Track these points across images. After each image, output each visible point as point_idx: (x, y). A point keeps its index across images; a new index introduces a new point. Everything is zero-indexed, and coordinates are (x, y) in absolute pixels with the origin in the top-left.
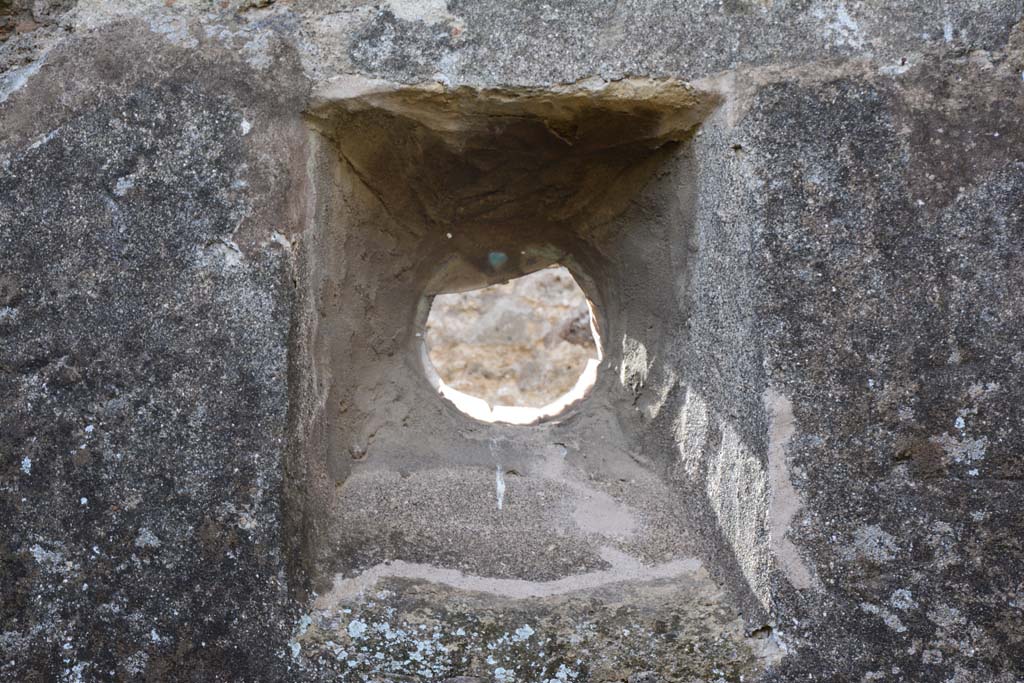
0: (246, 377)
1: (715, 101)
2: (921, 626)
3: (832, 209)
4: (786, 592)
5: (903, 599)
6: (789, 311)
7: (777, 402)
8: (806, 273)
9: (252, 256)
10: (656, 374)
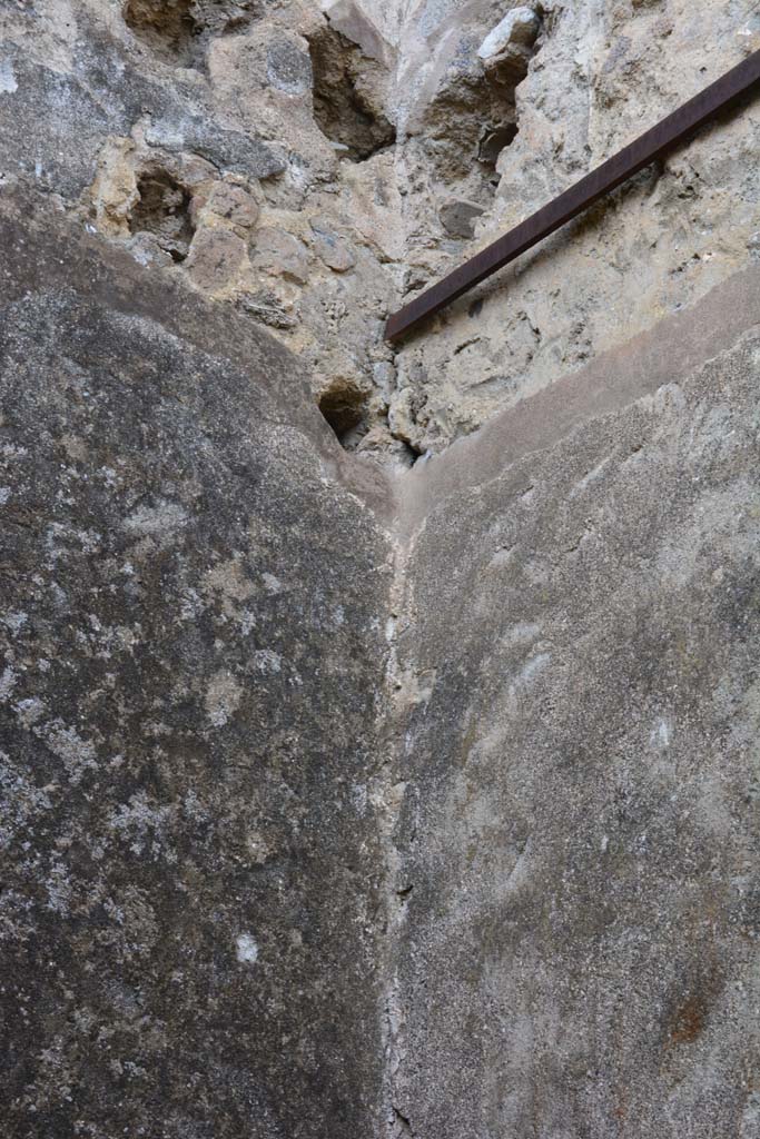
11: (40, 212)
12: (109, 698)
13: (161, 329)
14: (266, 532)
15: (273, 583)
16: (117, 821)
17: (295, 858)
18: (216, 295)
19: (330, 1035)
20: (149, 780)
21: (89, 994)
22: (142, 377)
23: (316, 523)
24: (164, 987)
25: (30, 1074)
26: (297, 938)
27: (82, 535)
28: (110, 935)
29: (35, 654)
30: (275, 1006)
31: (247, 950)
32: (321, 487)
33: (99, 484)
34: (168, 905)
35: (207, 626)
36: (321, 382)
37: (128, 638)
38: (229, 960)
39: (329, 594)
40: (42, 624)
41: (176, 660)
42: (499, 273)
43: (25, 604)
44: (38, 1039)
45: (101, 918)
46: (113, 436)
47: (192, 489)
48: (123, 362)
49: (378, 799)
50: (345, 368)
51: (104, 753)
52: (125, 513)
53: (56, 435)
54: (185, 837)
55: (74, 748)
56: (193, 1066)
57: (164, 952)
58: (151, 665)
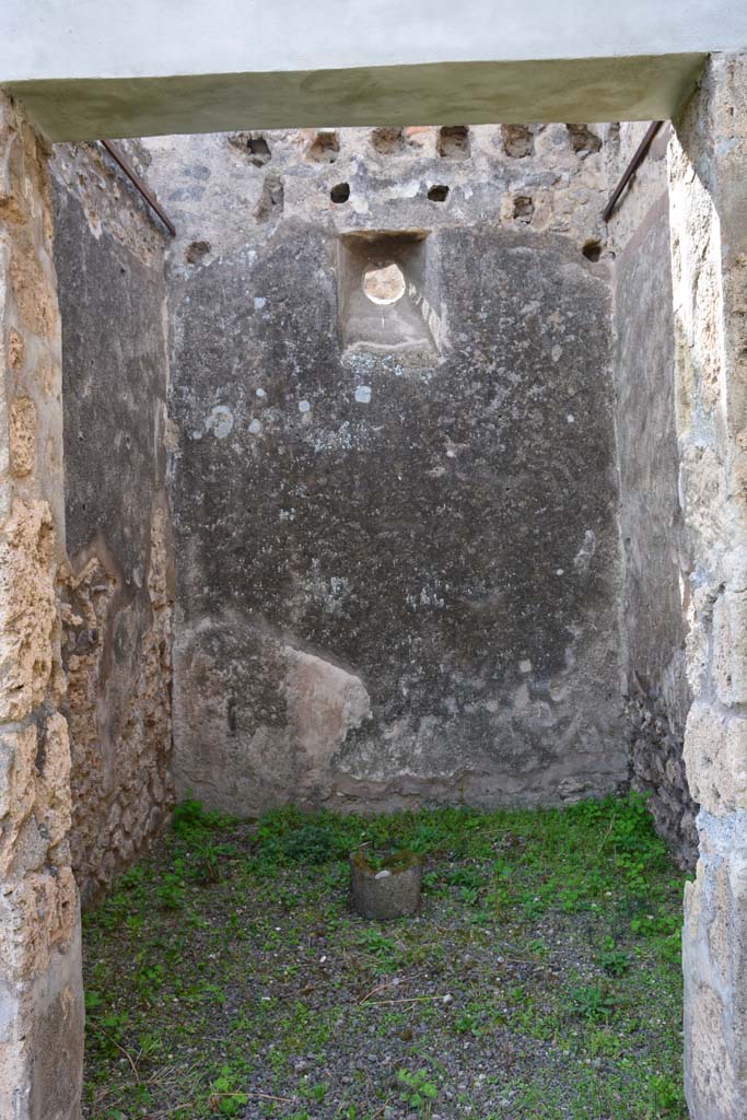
0: (327, 302)
1: (430, 232)
2: (472, 355)
3: (456, 259)
4: (445, 348)
5: (469, 349)
6: (447, 284)
7: (444, 306)
8: (450, 275)
9: (327, 274)
10: (418, 294)
11: (484, 228)
12: (522, 362)
13: (525, 248)
14: (567, 299)
15: (570, 314)
16: (529, 393)
17: (584, 392)
18: (542, 230)
19: (599, 436)
20: (538, 381)
21: (527, 436)
22: (520, 267)
23: (584, 290)
24: (547, 432)
25: (515, 456)
26: (586, 413)
27: (509, 319)
28: (531, 422)
29: (501, 356)
30: (580, 432)
31: (571, 419)
32: (584, 278)
33: (512, 303)
34: (546, 412)
35: (549, 334)
36: (581, 244)
37: (526, 344)
38: (566, 422)
39: (590, 312)
40: (502, 347)
41: (541, 346)
42: (621, 196)
43: (496, 343)
44: (516, 448)
45: (528, 418)
46: (515, 287)
47: (541, 294)
48: (515, 264)
49: (610, 370)
50: (589, 236)
51: (523, 377)
52: (520, 309)
53: (498, 293)
54: (549, 394)
55: (515, 378)
56: (558, 450)
57: (546, 423)
58: (534, 350)
